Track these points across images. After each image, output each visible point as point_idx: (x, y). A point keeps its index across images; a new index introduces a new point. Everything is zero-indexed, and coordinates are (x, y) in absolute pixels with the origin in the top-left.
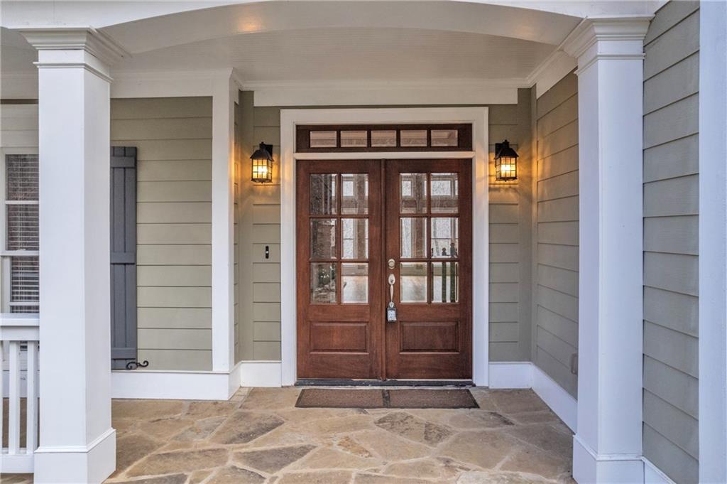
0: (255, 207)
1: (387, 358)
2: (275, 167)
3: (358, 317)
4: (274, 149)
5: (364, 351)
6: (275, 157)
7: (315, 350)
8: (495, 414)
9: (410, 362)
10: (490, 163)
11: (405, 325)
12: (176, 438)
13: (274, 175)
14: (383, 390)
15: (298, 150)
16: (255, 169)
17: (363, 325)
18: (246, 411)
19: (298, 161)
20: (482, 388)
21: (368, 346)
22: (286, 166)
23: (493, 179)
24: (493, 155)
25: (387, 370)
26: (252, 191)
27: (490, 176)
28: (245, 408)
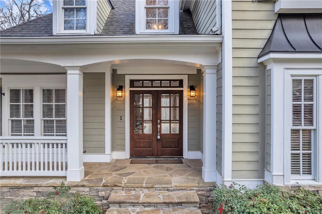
0: (118, 105)
1: (157, 150)
2: (123, 92)
3: (149, 138)
4: (123, 87)
5: (151, 148)
6: (123, 90)
7: (135, 148)
8: (187, 165)
9: (164, 151)
10: (188, 91)
11: (163, 140)
12: (97, 171)
13: (123, 95)
14: (156, 160)
15: (130, 87)
16: (118, 94)
17: (150, 140)
18: (116, 165)
19: (130, 91)
20: (185, 159)
21: (152, 147)
22: (127, 92)
23: (189, 96)
24: (189, 89)
25: (157, 154)
26: (116, 100)
27: (188, 95)
28: (115, 164)
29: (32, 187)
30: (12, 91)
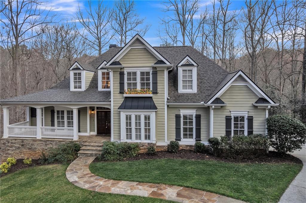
5: (104, 131)
6: (94, 111)
12: (83, 138)
18: (90, 136)
19: (97, 111)
25: (106, 133)
26: (92, 114)
29: (64, 141)
30: (57, 111)
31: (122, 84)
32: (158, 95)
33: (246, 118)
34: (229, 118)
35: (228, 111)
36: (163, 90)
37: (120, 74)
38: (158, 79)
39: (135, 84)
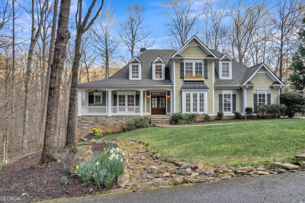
5: (157, 112)
7: (152, 111)
9: (161, 113)
10: (167, 96)
11: (160, 109)
17: (157, 109)
29: (133, 117)
30: (119, 96)
31: (182, 71)
32: (208, 79)
33: (266, 95)
34: (256, 95)
35: (255, 90)
36: (211, 76)
37: (181, 64)
38: (208, 68)
39: (191, 72)
